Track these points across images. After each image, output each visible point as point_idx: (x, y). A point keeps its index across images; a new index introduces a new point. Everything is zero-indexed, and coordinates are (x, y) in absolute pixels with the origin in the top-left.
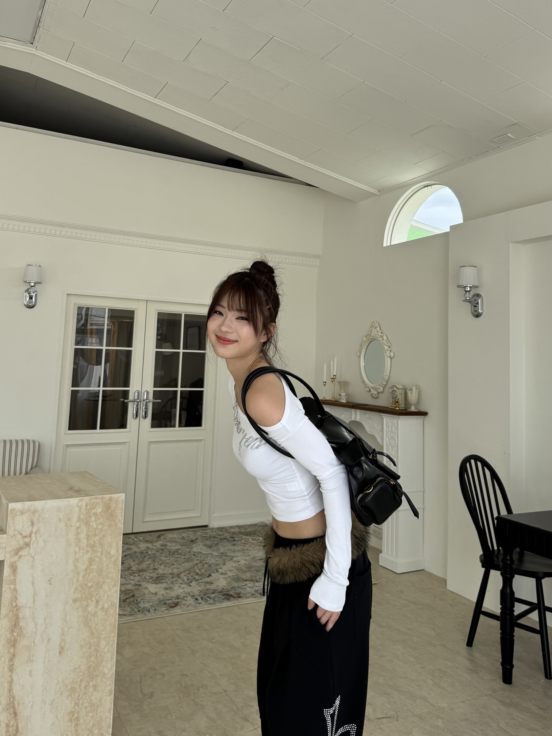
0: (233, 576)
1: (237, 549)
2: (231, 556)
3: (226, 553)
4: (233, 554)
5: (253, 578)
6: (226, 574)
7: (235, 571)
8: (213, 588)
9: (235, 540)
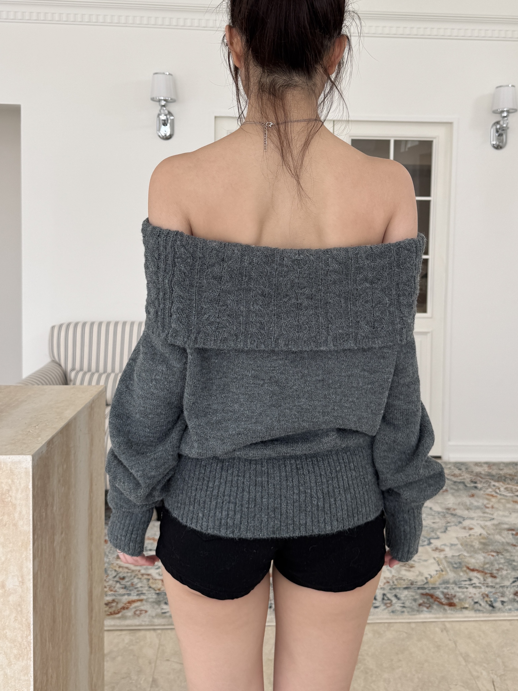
0: (453, 556)
1: (476, 504)
2: (460, 517)
3: (454, 510)
4: (465, 513)
5: (487, 566)
6: (442, 550)
7: (459, 546)
8: (410, 579)
9: (476, 487)
